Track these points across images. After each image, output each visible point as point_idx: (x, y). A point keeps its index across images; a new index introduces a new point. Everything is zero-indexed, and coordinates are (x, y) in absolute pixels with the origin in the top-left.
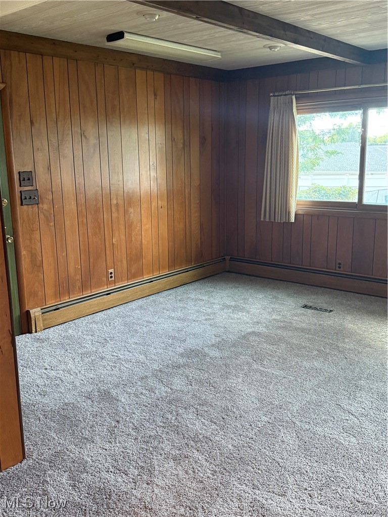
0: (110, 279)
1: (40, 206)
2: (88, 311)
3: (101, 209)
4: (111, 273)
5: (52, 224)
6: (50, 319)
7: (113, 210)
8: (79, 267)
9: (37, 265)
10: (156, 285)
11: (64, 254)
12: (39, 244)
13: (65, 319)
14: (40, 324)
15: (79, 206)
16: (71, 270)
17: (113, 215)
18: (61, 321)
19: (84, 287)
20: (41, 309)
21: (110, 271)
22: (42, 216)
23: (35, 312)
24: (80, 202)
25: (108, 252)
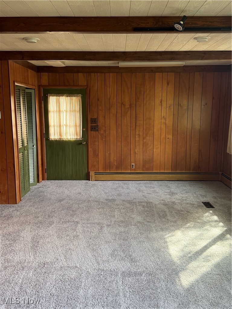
0: (132, 168)
1: (99, 132)
2: (117, 179)
3: (129, 136)
4: (133, 165)
5: (104, 139)
6: (98, 177)
7: (137, 136)
8: (116, 159)
9: (96, 155)
10: (159, 176)
11: (109, 153)
12: (97, 147)
13: (105, 179)
14: (94, 178)
15: (118, 133)
16: (112, 160)
17: (136, 139)
18: (103, 180)
19: (117, 168)
20: (95, 173)
21: (132, 164)
22: (99, 136)
23: (92, 173)
24: (118, 132)
25: (132, 155)
